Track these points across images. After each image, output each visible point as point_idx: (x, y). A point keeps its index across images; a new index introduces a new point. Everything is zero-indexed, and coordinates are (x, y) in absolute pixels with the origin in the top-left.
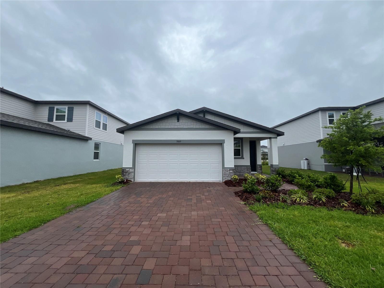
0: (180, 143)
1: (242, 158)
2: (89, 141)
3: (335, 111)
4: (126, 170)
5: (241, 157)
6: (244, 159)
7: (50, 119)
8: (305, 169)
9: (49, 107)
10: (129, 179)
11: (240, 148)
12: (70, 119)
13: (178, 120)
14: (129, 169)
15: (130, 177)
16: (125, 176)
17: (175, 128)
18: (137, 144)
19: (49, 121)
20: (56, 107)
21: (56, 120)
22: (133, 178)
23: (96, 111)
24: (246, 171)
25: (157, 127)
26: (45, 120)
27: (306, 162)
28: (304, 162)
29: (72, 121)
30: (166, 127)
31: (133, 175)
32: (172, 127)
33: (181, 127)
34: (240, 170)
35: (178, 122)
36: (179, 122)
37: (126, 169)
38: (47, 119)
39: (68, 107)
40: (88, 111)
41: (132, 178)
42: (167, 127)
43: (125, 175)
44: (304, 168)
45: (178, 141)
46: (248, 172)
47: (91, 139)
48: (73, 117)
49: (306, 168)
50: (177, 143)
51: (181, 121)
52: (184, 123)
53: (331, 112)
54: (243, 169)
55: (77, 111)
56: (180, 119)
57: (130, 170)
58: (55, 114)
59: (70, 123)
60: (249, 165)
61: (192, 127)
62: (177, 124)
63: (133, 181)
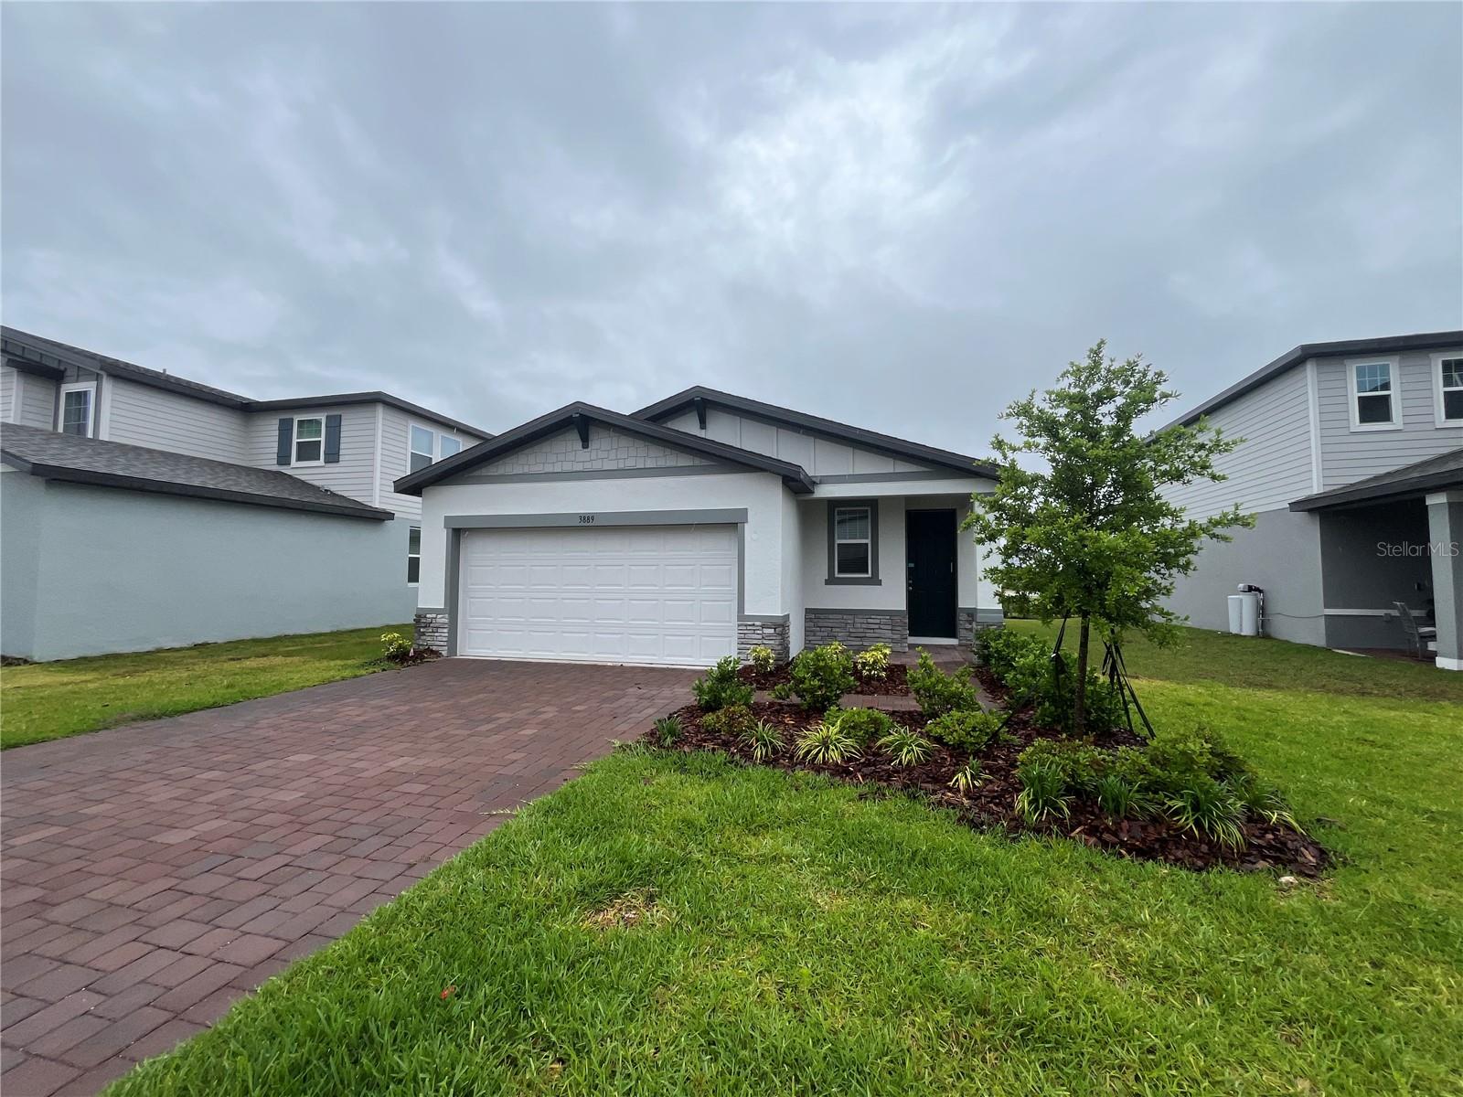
0: (590, 524)
1: (875, 581)
2: (389, 523)
3: (1397, 358)
4: (425, 617)
5: (870, 575)
6: (879, 583)
7: (283, 458)
8: (1242, 634)
9: (280, 420)
10: (434, 648)
11: (868, 541)
12: (333, 457)
13: (585, 442)
14: (434, 615)
15: (439, 641)
16: (424, 637)
17: (575, 470)
18: (459, 533)
19: (280, 463)
20: (297, 418)
21: (299, 459)
22: (445, 644)
23: (413, 424)
24: (889, 634)
25: (518, 470)
26: (269, 462)
27: (1248, 601)
28: (1241, 600)
29: (338, 462)
30: (546, 470)
31: (447, 635)
32: (567, 467)
33: (597, 465)
34: (862, 630)
35: (583, 448)
36: (589, 449)
37: (428, 616)
38: (276, 456)
39: (327, 417)
40: (380, 425)
41: (442, 643)
42: (551, 470)
43: (423, 634)
44: (1241, 630)
45: (586, 518)
46: (895, 637)
47: (390, 516)
48: (342, 446)
49: (1248, 629)
50: (582, 524)
51: (594, 444)
52: (605, 451)
53: (1377, 362)
54: (877, 626)
55: (352, 425)
56: (591, 437)
57: (439, 616)
58: (295, 440)
59: (332, 468)
60: (903, 607)
61: (630, 463)
62: (583, 455)
63: (444, 653)
